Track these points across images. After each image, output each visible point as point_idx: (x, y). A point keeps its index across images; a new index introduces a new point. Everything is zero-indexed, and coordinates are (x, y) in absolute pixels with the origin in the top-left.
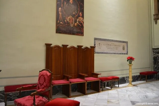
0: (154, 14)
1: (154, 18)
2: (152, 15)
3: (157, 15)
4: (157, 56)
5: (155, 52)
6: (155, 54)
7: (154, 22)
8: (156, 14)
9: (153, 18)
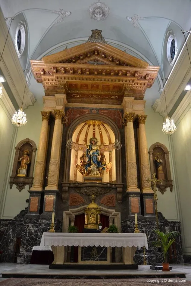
0: (11, 176)
1: (10, 181)
2: (8, 177)
3: (14, 178)
4: (5, 230)
5: (2, 225)
6: (2, 227)
7: (9, 186)
8: (13, 176)
9: (8, 180)
